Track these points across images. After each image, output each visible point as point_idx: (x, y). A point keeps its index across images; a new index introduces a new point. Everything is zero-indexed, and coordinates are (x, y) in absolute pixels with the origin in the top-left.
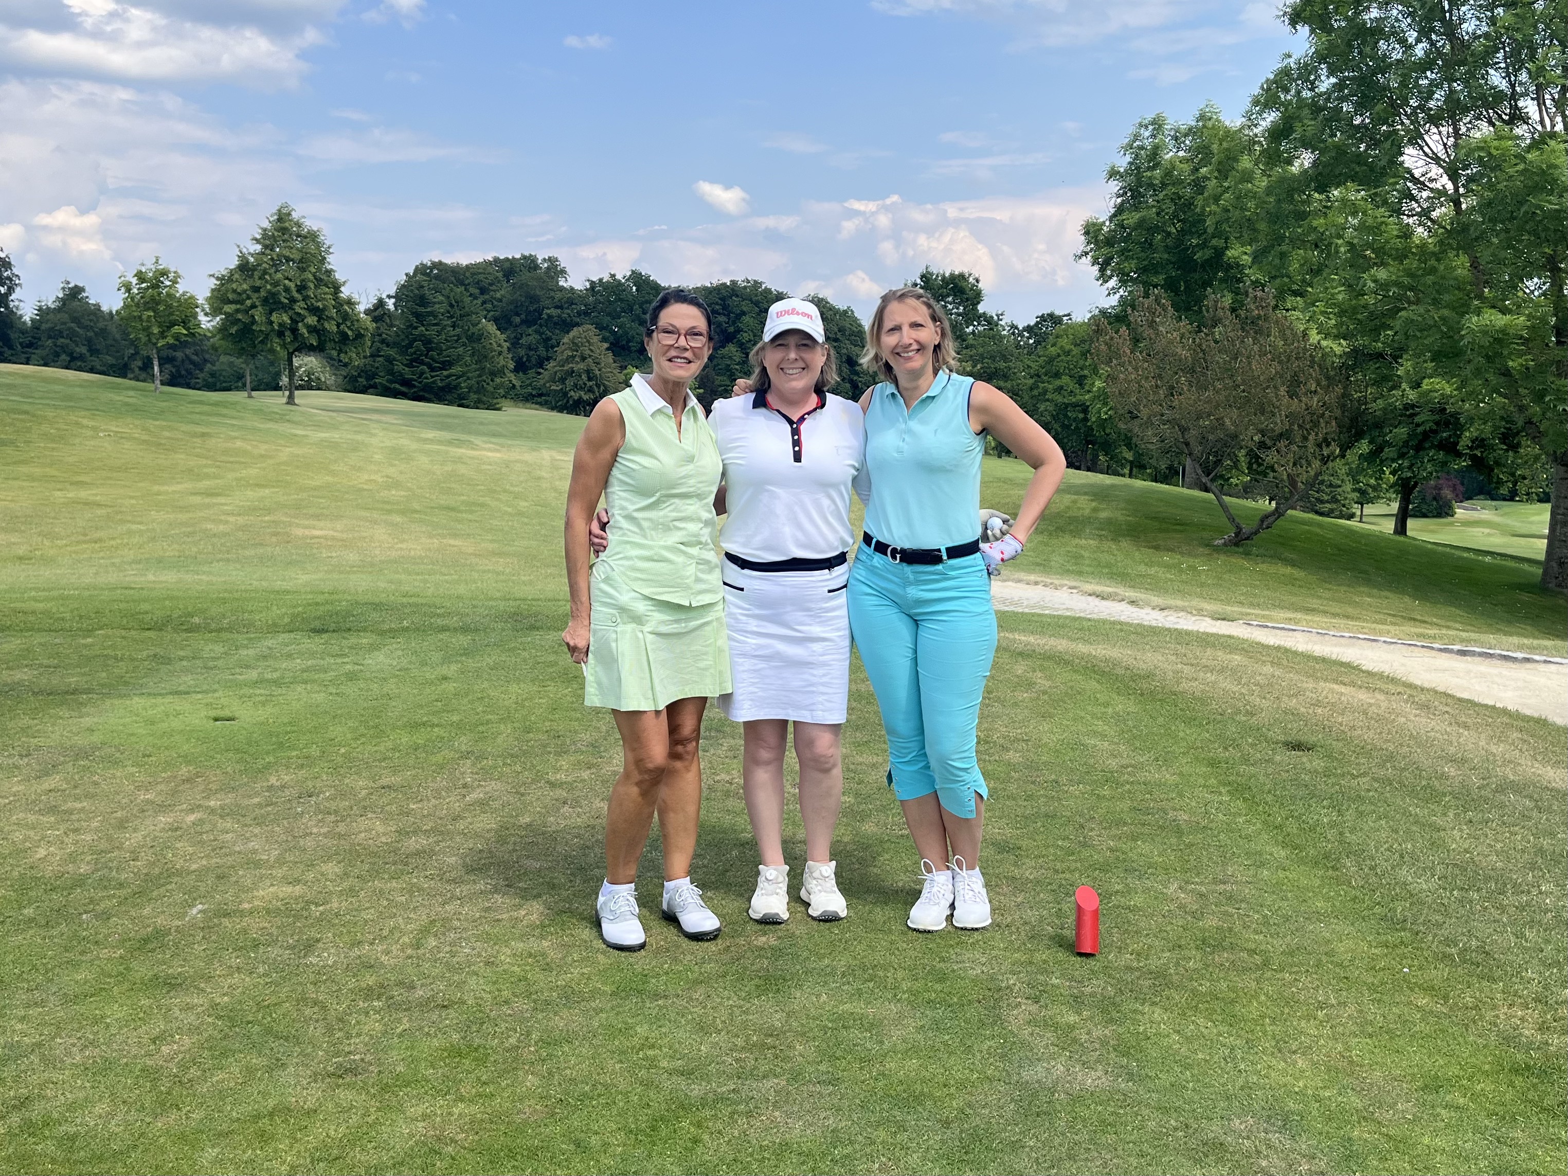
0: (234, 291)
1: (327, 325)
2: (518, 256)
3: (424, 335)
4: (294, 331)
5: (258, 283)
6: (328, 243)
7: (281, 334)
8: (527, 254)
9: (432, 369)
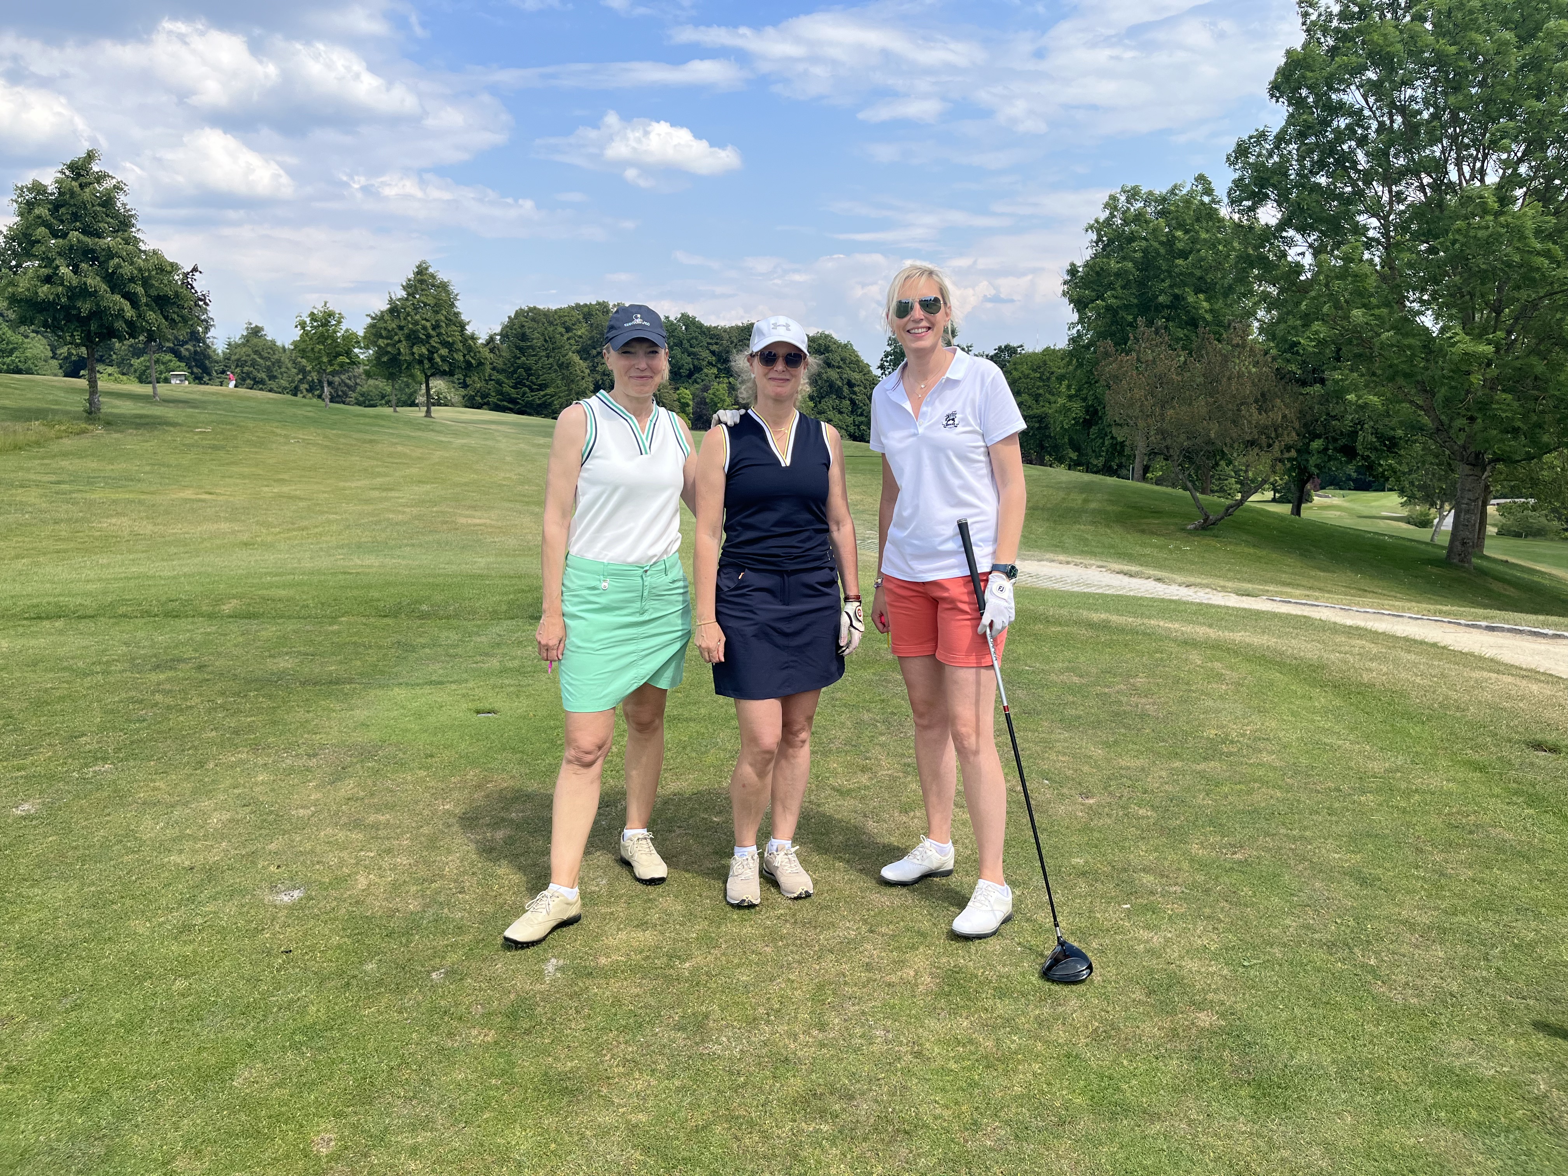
0: (385, 328)
1: (455, 355)
3: (525, 364)
4: (431, 359)
5: (403, 324)
6: (455, 291)
7: (420, 362)
9: (532, 390)
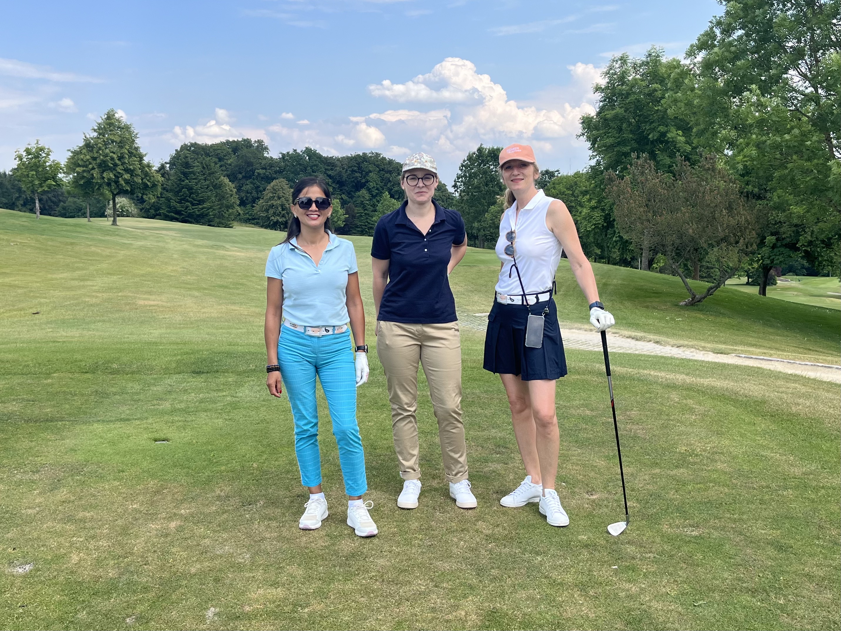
0: (82, 160)
1: (135, 179)
2: (240, 139)
3: (188, 185)
4: (116, 182)
6: (136, 132)
7: (109, 184)
8: (245, 138)
9: (193, 205)
